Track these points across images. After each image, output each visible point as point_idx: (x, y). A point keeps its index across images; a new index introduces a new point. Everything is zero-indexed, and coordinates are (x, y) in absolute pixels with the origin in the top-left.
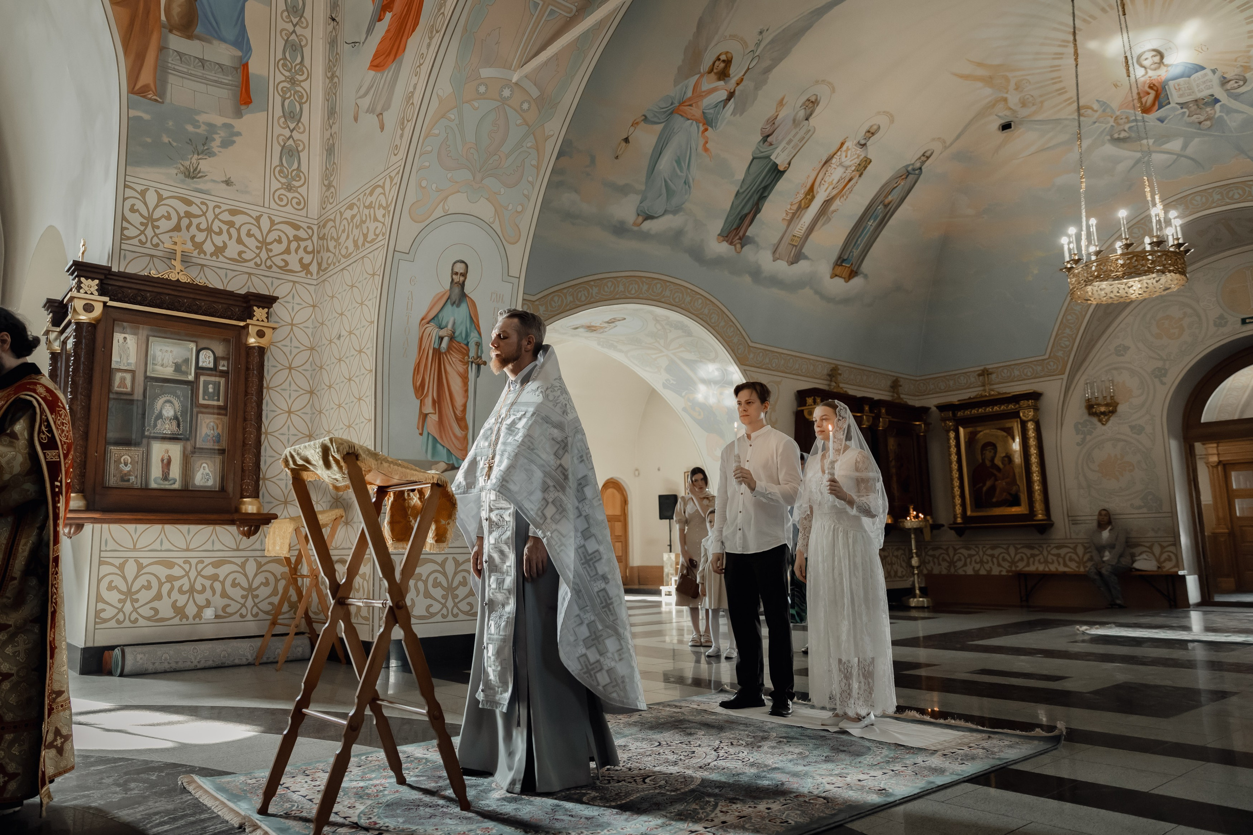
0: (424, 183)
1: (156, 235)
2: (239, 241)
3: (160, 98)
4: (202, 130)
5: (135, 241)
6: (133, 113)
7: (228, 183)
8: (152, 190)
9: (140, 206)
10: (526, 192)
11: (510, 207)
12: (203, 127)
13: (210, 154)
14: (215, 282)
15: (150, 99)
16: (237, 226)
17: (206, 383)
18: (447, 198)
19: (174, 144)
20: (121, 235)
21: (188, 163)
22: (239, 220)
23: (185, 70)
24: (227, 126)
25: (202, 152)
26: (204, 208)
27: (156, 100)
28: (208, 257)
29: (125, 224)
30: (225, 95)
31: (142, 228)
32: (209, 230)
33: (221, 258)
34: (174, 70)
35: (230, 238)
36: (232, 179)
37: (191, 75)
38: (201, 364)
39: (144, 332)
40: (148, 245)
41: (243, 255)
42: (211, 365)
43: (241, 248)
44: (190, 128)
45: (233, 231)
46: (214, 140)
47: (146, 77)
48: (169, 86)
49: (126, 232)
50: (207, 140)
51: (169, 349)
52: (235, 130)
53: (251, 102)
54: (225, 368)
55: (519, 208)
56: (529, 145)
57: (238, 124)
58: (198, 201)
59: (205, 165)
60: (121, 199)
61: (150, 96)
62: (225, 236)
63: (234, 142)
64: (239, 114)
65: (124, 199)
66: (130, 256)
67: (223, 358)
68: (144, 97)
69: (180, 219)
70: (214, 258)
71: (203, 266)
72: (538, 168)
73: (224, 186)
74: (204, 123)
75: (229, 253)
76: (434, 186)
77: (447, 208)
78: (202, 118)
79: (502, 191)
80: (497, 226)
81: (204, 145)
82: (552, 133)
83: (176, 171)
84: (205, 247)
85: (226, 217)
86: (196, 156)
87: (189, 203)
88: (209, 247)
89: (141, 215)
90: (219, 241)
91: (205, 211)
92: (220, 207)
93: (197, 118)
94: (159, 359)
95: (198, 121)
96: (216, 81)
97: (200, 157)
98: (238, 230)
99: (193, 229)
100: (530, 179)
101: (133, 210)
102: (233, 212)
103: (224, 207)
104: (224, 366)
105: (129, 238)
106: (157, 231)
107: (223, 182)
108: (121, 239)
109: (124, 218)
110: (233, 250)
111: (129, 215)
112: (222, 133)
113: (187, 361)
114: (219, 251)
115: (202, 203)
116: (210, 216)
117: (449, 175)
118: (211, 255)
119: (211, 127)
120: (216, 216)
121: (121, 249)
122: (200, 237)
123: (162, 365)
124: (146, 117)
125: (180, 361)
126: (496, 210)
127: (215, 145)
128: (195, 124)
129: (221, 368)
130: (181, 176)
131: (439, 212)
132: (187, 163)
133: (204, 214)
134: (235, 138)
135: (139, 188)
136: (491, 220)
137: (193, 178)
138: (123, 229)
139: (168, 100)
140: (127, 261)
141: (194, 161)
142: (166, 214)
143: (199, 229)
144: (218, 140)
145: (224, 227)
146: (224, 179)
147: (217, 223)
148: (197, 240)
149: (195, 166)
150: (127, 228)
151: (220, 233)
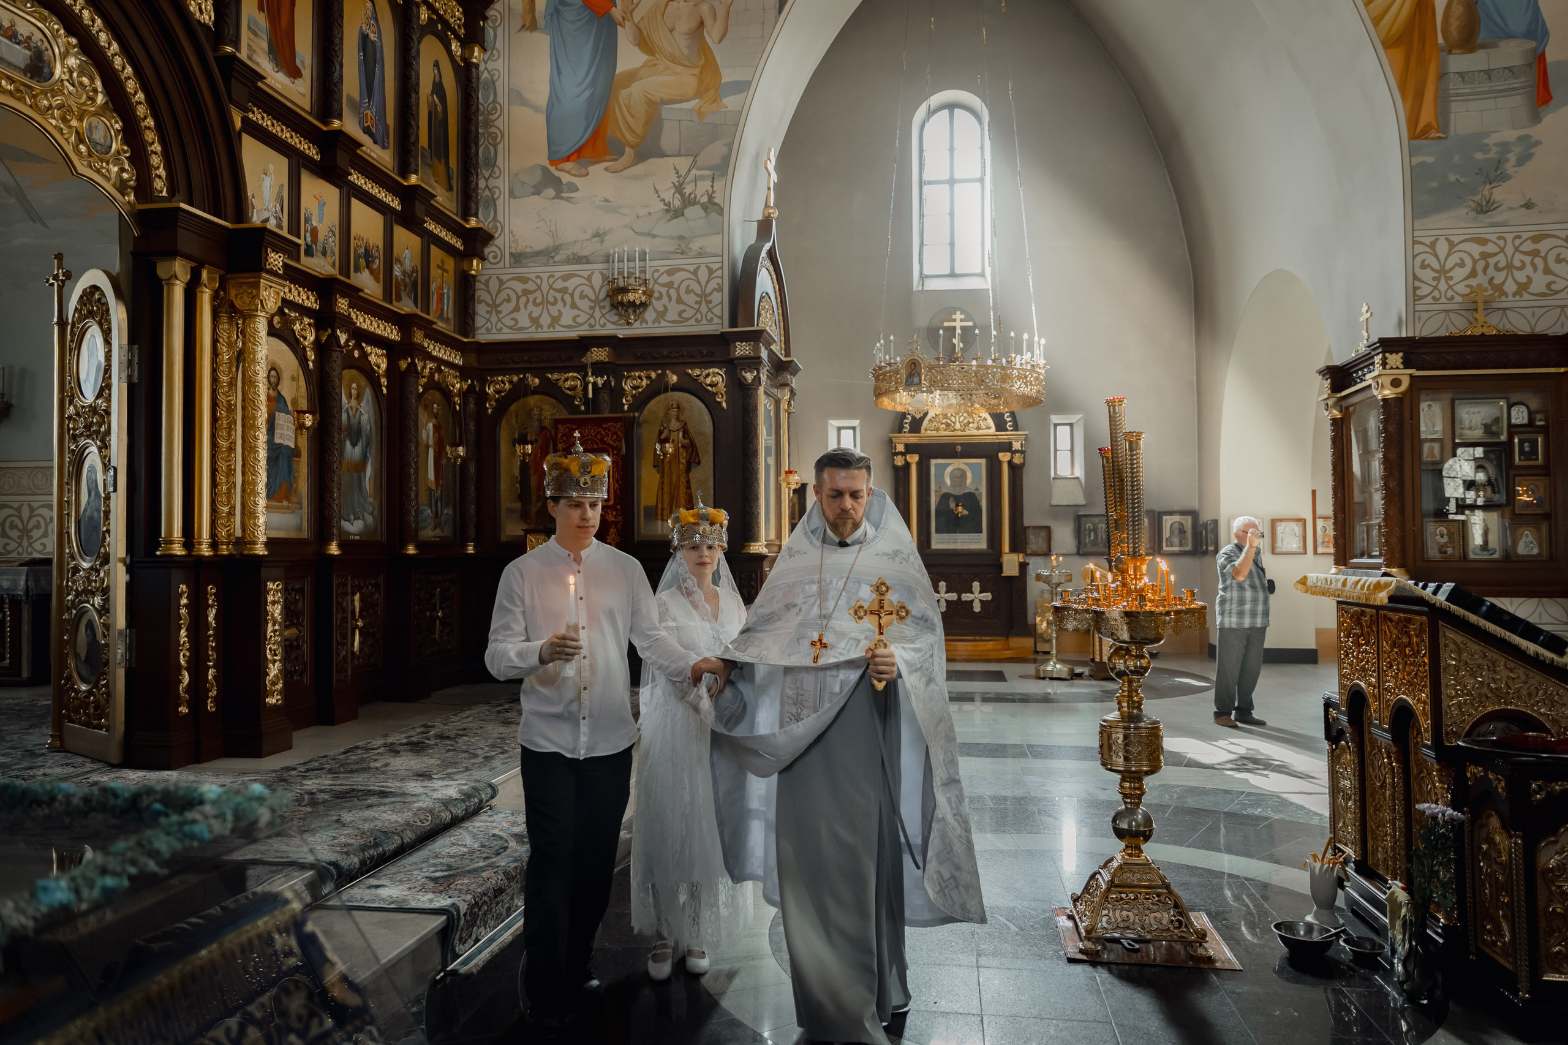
1: (1450, 287)
2: (1547, 271)
3: (1444, 133)
4: (1492, 155)
5: (1429, 300)
6: (1416, 160)
7: (1528, 205)
8: (1442, 239)
9: (1431, 260)
12: (1495, 149)
13: (1504, 178)
14: (1520, 325)
15: (1433, 139)
16: (1543, 254)
17: (1521, 442)
19: (1462, 180)
20: (1414, 296)
21: (1479, 196)
22: (1543, 246)
23: (1469, 91)
24: (1522, 139)
25: (1494, 181)
26: (1501, 243)
27: (1439, 138)
28: (1510, 298)
29: (1417, 284)
30: (1517, 103)
31: (1434, 283)
32: (1510, 267)
33: (1526, 296)
34: (1457, 95)
35: (1535, 269)
36: (1533, 201)
37: (1476, 93)
38: (1513, 421)
40: (1443, 300)
41: (1553, 287)
42: (1526, 421)
43: (1550, 278)
44: (1479, 156)
45: (1539, 262)
46: (1508, 160)
47: (1427, 116)
48: (1452, 116)
49: (1418, 292)
50: (1499, 162)
51: (1476, 410)
52: (1533, 140)
53: (1551, 98)
54: (1542, 423)
57: (1535, 132)
58: (1493, 237)
59: (1499, 193)
60: (1411, 257)
61: (1432, 135)
62: (1529, 270)
63: (1533, 154)
64: (1536, 118)
65: (1414, 257)
66: (1424, 316)
67: (1537, 412)
68: (1425, 138)
69: (1475, 262)
70: (1518, 298)
71: (1504, 309)
73: (1523, 211)
74: (1495, 145)
75: (1533, 288)
78: (1492, 140)
81: (1496, 170)
83: (1466, 211)
84: (1506, 288)
85: (1528, 246)
86: (1488, 186)
87: (1482, 242)
88: (1510, 287)
89: (1433, 270)
90: (1521, 276)
91: (1502, 246)
92: (1519, 237)
93: (1486, 141)
94: (1467, 423)
95: (1488, 145)
96: (1506, 90)
97: (1493, 185)
98: (1545, 259)
99: (1491, 271)
101: (1424, 266)
102: (1536, 239)
103: (1525, 236)
104: (1540, 420)
105: (1422, 298)
106: (1451, 283)
107: (1521, 206)
108: (1415, 300)
109: (1415, 277)
110: (1539, 283)
111: (1420, 273)
112: (1518, 150)
113: (1497, 420)
114: (1523, 288)
115: (1499, 238)
116: (1509, 250)
118: (1514, 295)
119: (1504, 147)
120: (1517, 249)
121: (1415, 311)
122: (1499, 278)
123: (1470, 429)
124: (1430, 159)
125: (1489, 421)
127: (1509, 167)
128: (1484, 149)
129: (1538, 423)
130: (1473, 214)
132: (1478, 198)
133: (1502, 250)
134: (1533, 150)
135: (1428, 241)
137: (1487, 212)
138: (1415, 289)
139: (1452, 132)
140: (1422, 323)
141: (1486, 192)
142: (1459, 262)
143: (1497, 269)
144: (1512, 158)
145: (1527, 259)
146: (1523, 202)
147: (1518, 256)
148: (1497, 281)
149: (1487, 198)
150: (1419, 288)
151: (1523, 266)
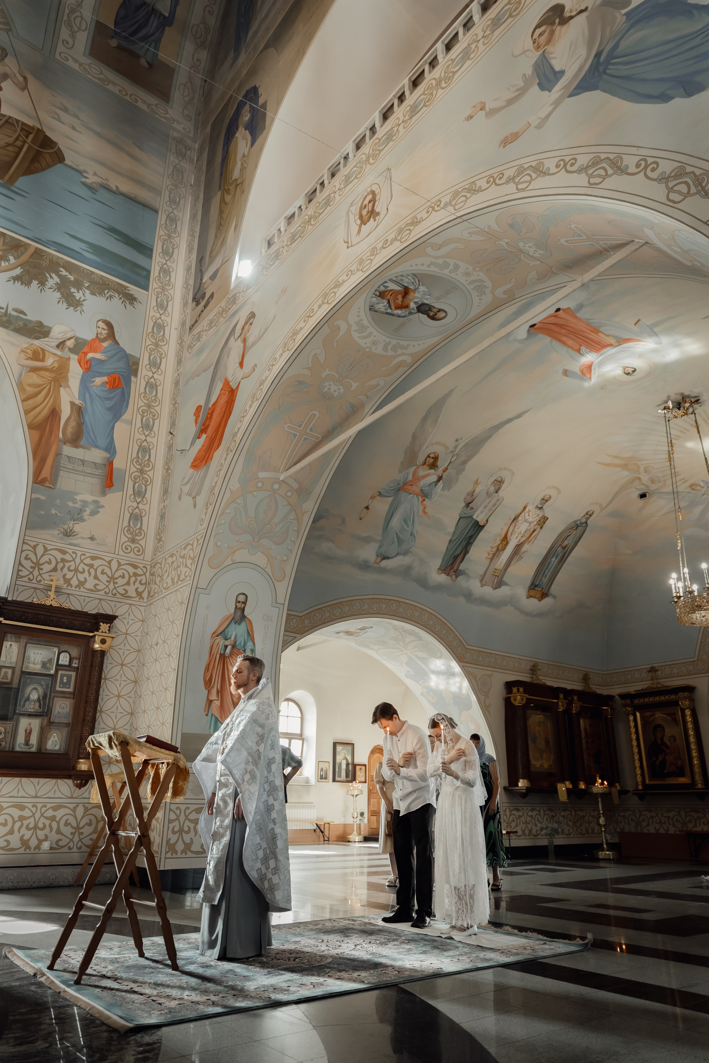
0: (219, 544)
1: (40, 574)
2: (96, 577)
3: (53, 485)
4: (78, 505)
5: (26, 579)
6: (34, 496)
7: (92, 539)
8: (41, 545)
9: (31, 555)
10: (290, 548)
11: (278, 557)
12: (79, 503)
13: (82, 520)
14: (76, 605)
15: (46, 487)
16: (95, 567)
17: (62, 676)
18: (235, 552)
19: (59, 515)
20: (17, 575)
21: (66, 526)
22: (96, 563)
23: (71, 467)
24: (96, 502)
25: (77, 519)
26: (74, 556)
27: (50, 487)
28: (73, 588)
29: (21, 568)
30: (95, 482)
31: (31, 570)
32: (76, 570)
33: (82, 589)
34: (64, 467)
35: (90, 574)
36: (95, 536)
37: (75, 470)
38: (60, 662)
39: (23, 640)
40: (34, 581)
41: (97, 587)
42: (67, 663)
43: (97, 582)
44: (70, 504)
45: (92, 571)
46: (86, 511)
47: (45, 473)
48: (60, 478)
49: (20, 573)
50: (81, 511)
51: (40, 652)
52: (101, 504)
53: (112, 486)
54: (76, 665)
55: (285, 558)
56: (292, 518)
57: (102, 500)
58: (70, 551)
59: (78, 527)
60: (20, 551)
61: (46, 485)
62: (86, 574)
63: (99, 512)
64: (104, 494)
65: (22, 551)
66: (21, 588)
67: (76, 658)
68: (42, 485)
69: (57, 563)
70: (77, 589)
71: (69, 594)
72: (298, 532)
73: (89, 540)
74: (80, 500)
75: (87, 585)
76: (226, 545)
77: (234, 559)
78: (79, 497)
79: (273, 547)
80: (268, 570)
81: (78, 514)
82: (307, 510)
83: (58, 532)
84: (72, 582)
85: (88, 561)
86: (72, 522)
87: (64, 552)
88: (74, 582)
89: (32, 561)
90: (81, 577)
91: (74, 558)
92: (84, 555)
93: (76, 497)
94: (32, 659)
95: (76, 499)
96: (91, 474)
97: (75, 522)
98: (96, 570)
99: (65, 570)
100: (293, 539)
101: (27, 558)
102: (93, 558)
103: (87, 555)
104: (76, 664)
105: (22, 577)
106: (41, 572)
107: (88, 538)
108: (17, 578)
109: (20, 564)
110: (90, 583)
111: (24, 562)
112: (92, 507)
113: (50, 661)
114: (81, 584)
115: (73, 553)
116: (78, 561)
117: (236, 538)
118: (76, 587)
119: (85, 503)
120: (82, 561)
121: (15, 584)
122: (69, 575)
123: (34, 663)
124: (43, 498)
125: (46, 660)
126: (268, 560)
127: (86, 515)
128: (74, 501)
129: (74, 665)
130: (62, 535)
131: (229, 561)
132: (66, 527)
133: (74, 560)
134: (99, 510)
135: (32, 544)
136: (265, 566)
137: (69, 536)
138: (19, 571)
139: (58, 486)
140: (19, 592)
141: (71, 525)
142: (48, 561)
143: (69, 570)
144: (88, 511)
145: (87, 568)
146: (90, 536)
147: (82, 565)
148: (67, 577)
149: (71, 528)
150: (21, 571)
151: (83, 572)
